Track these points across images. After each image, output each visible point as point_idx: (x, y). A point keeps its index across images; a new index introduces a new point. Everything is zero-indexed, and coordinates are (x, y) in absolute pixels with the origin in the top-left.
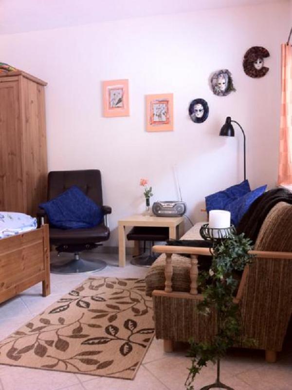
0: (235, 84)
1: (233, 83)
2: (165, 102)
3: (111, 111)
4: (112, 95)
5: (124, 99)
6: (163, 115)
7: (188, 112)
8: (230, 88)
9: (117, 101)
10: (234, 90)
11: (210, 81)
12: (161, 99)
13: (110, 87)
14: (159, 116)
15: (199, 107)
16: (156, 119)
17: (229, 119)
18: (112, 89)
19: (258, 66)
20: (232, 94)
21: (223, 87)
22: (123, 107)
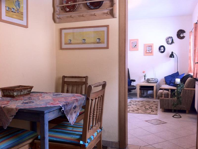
0: (174, 41)
1: (174, 40)
2: (151, 46)
3: (132, 49)
4: (133, 44)
5: (137, 45)
6: (150, 51)
7: (158, 50)
8: (172, 42)
9: (135, 46)
10: (174, 43)
11: (166, 40)
12: (149, 45)
13: (132, 41)
14: (149, 51)
15: (162, 48)
16: (148, 51)
17: (172, 52)
18: (133, 42)
19: (182, 35)
20: (173, 44)
21: (170, 42)
22: (136, 48)
